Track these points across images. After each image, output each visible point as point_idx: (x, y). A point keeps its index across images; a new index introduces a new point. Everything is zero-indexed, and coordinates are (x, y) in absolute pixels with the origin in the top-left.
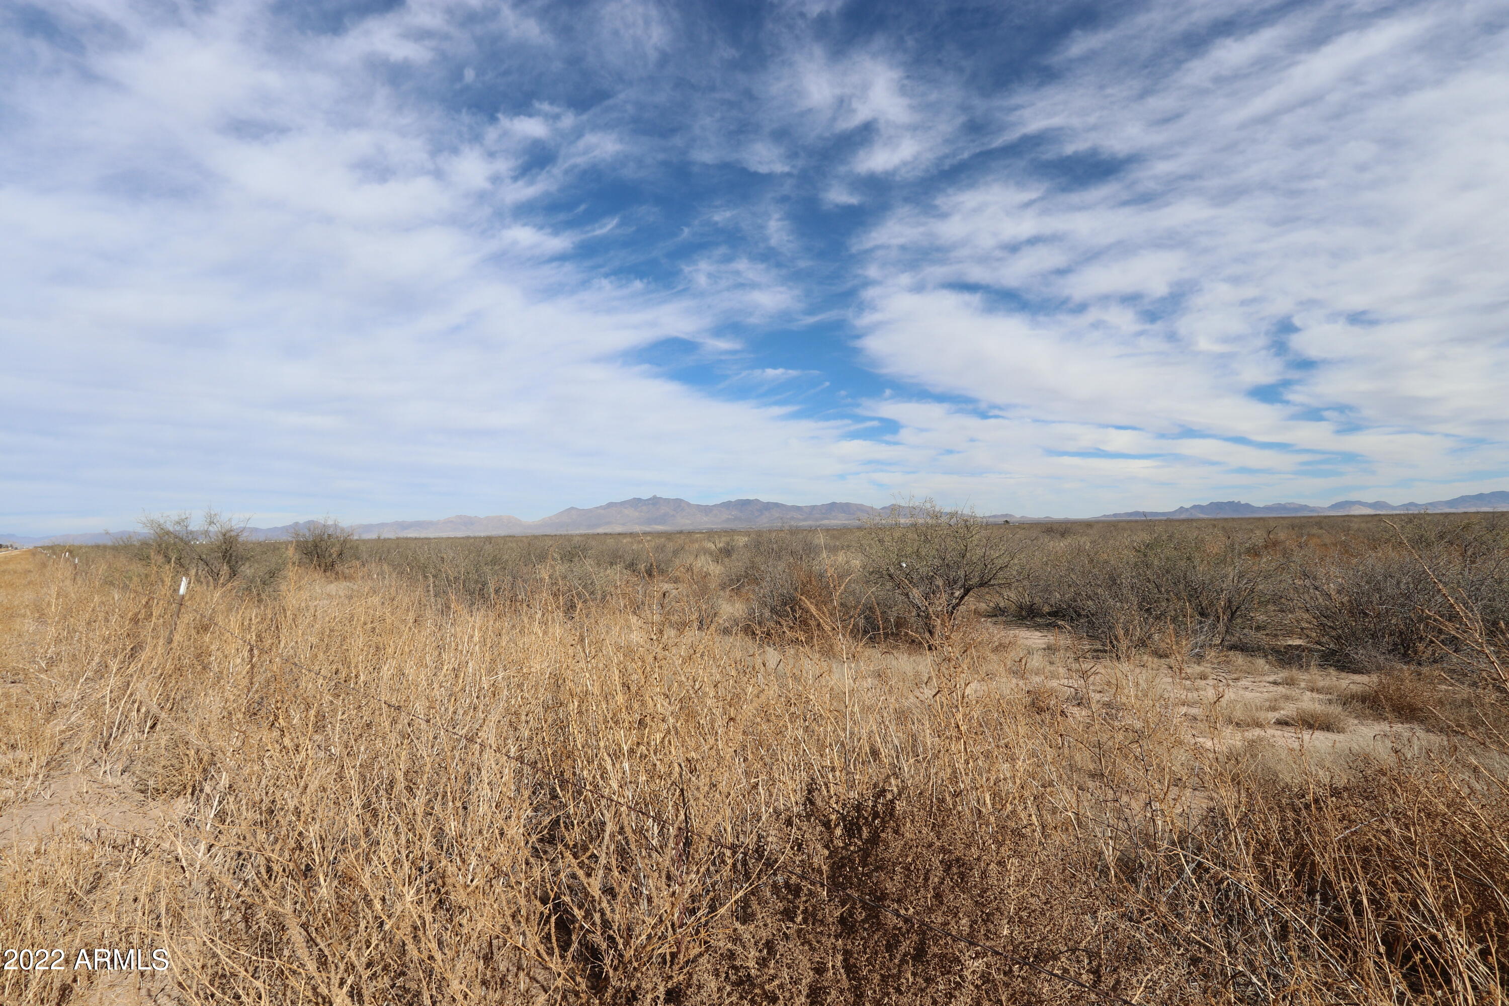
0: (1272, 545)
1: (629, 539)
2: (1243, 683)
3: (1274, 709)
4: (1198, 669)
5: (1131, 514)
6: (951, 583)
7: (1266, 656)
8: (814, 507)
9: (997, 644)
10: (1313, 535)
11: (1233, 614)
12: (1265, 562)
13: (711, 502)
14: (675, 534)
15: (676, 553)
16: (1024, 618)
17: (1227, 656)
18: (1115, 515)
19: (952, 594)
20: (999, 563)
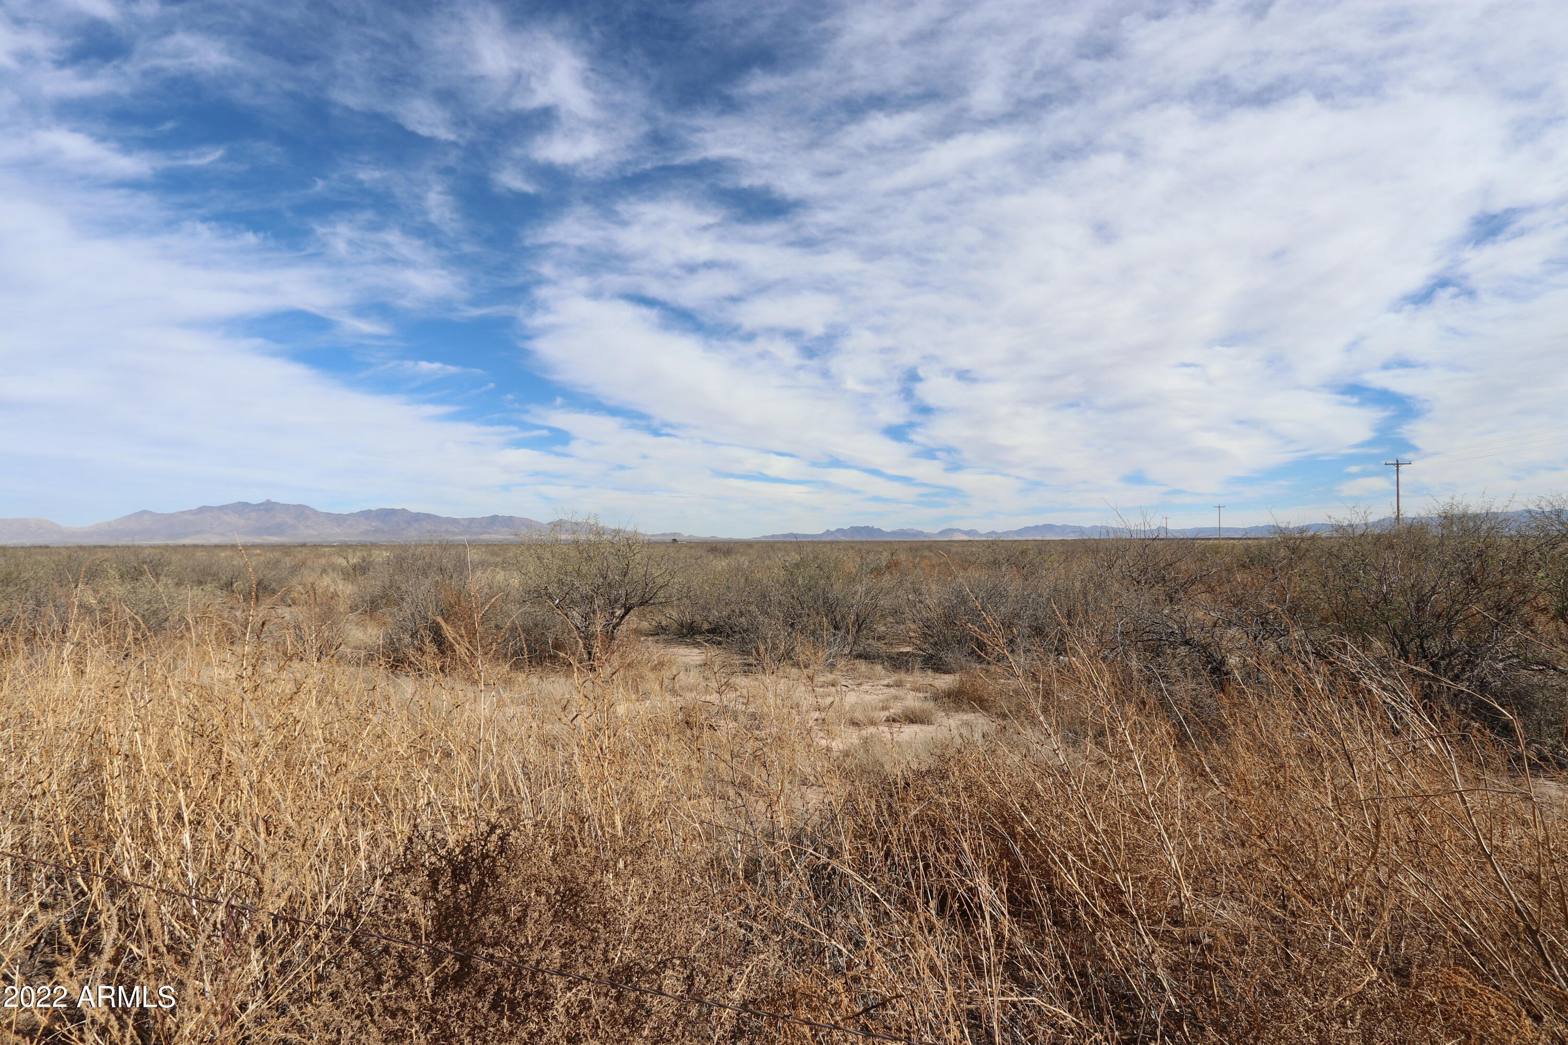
0: (892, 565)
1: (229, 553)
2: (865, 687)
3: (884, 708)
4: (830, 677)
5: (786, 536)
6: (612, 603)
7: (883, 663)
8: (472, 520)
9: (656, 662)
10: (925, 557)
11: (859, 626)
12: (887, 581)
13: (345, 511)
14: (295, 547)
15: (294, 570)
16: (685, 636)
17: (854, 664)
18: (773, 536)
19: (613, 613)
20: (660, 581)
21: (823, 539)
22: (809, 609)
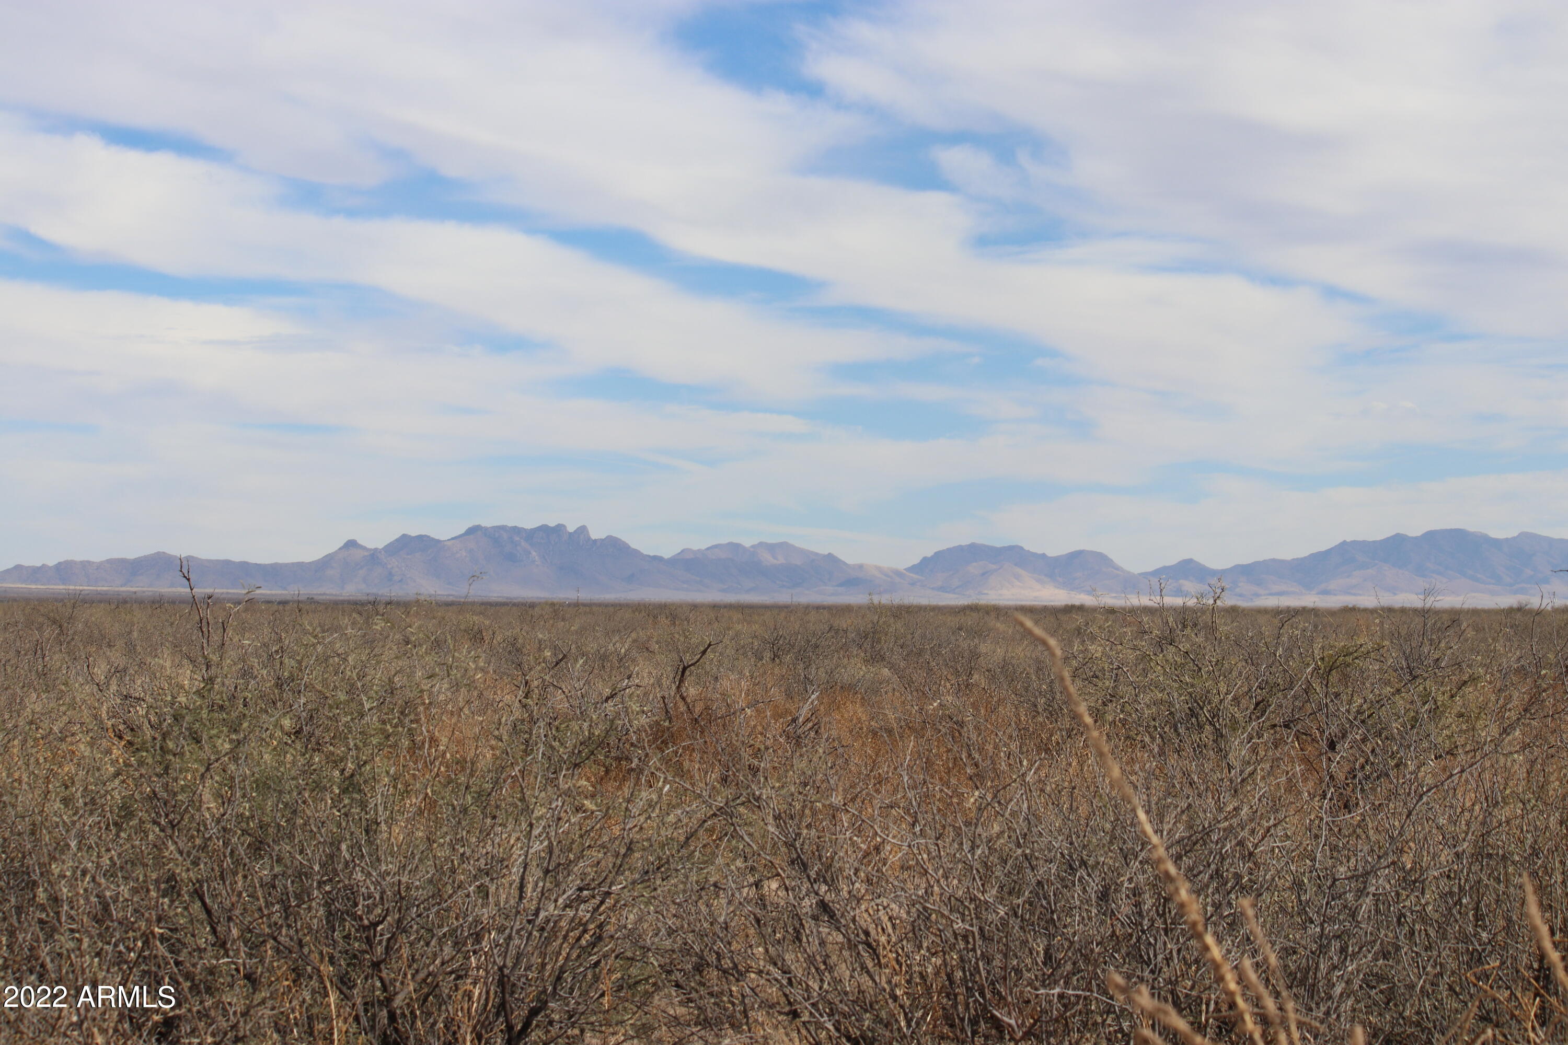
21: (328, 590)
22: (255, 948)
